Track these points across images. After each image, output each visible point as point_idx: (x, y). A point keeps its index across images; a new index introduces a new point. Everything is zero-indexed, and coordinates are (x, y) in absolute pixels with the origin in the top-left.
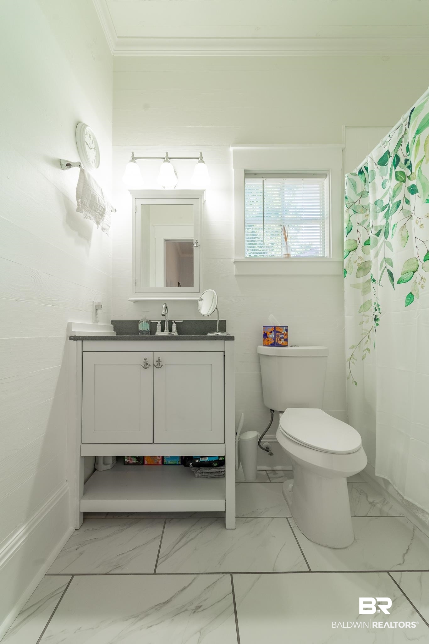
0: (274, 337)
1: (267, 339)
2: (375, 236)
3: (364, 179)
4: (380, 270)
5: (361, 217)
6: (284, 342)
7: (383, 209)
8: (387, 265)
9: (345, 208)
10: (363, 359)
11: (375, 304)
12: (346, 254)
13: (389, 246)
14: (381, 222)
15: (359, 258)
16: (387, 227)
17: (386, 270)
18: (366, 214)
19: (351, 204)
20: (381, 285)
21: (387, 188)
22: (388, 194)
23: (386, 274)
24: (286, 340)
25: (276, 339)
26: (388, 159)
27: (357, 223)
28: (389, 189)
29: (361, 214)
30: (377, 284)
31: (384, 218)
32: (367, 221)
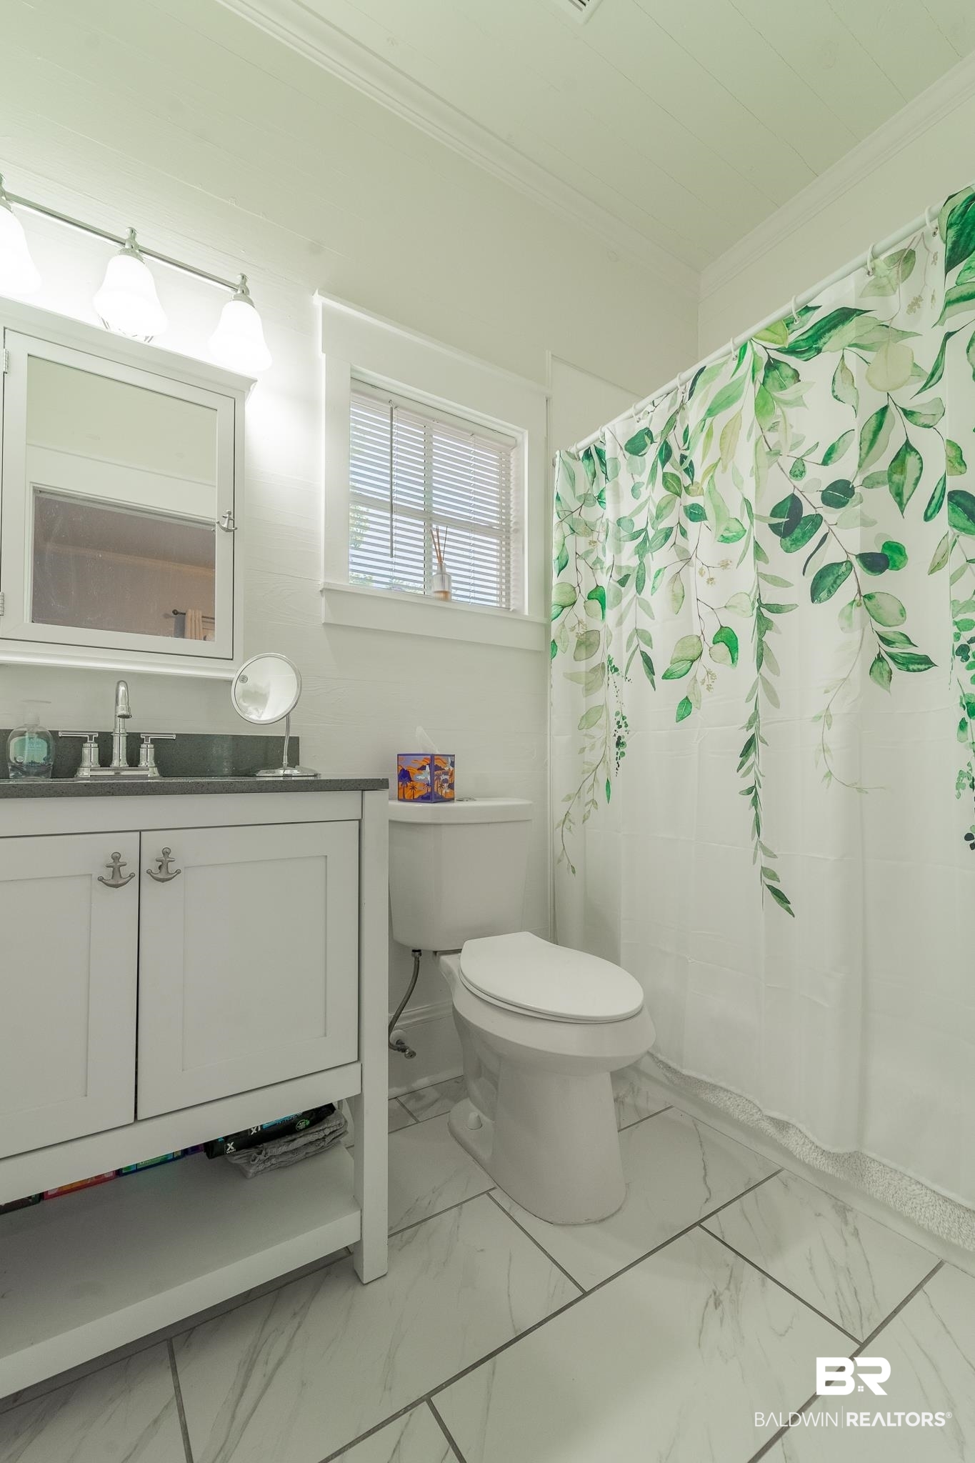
0: (429, 779)
1: (409, 784)
2: (618, 585)
3: (593, 471)
4: (627, 651)
5: (582, 544)
6: (448, 791)
7: (634, 536)
8: (642, 644)
9: (556, 519)
10: (584, 821)
11: (617, 714)
12: (555, 610)
13: (646, 608)
14: (628, 559)
15: (579, 622)
16: (641, 572)
17: (638, 652)
18: (590, 538)
19: (567, 513)
20: (628, 679)
21: (642, 499)
22: (646, 508)
23: (638, 659)
24: (451, 786)
25: (434, 783)
26: (646, 445)
27: (576, 553)
28: (646, 501)
29: (583, 538)
30: (620, 676)
31: (635, 554)
32: (592, 552)
